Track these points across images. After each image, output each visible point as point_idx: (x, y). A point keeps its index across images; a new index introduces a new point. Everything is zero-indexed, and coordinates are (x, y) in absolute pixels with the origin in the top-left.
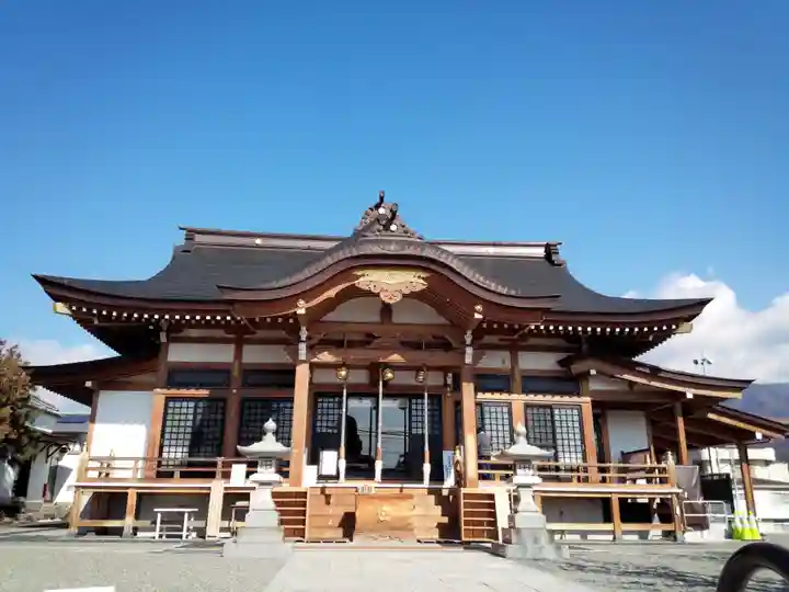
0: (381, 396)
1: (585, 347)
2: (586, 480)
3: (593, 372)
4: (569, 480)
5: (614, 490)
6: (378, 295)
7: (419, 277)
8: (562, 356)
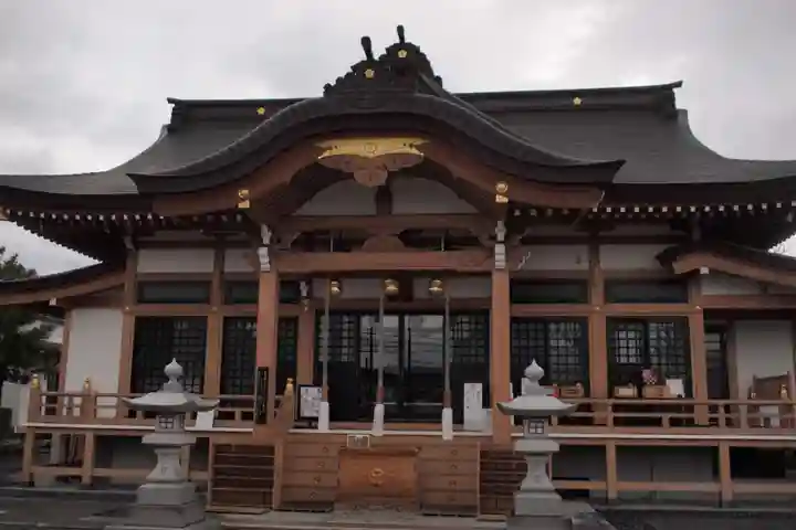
0: (381, 311)
1: (697, 235)
2: (690, 423)
3: (704, 271)
4: (657, 422)
5: (725, 437)
6: (351, 176)
7: (411, 146)
8: (659, 249)
